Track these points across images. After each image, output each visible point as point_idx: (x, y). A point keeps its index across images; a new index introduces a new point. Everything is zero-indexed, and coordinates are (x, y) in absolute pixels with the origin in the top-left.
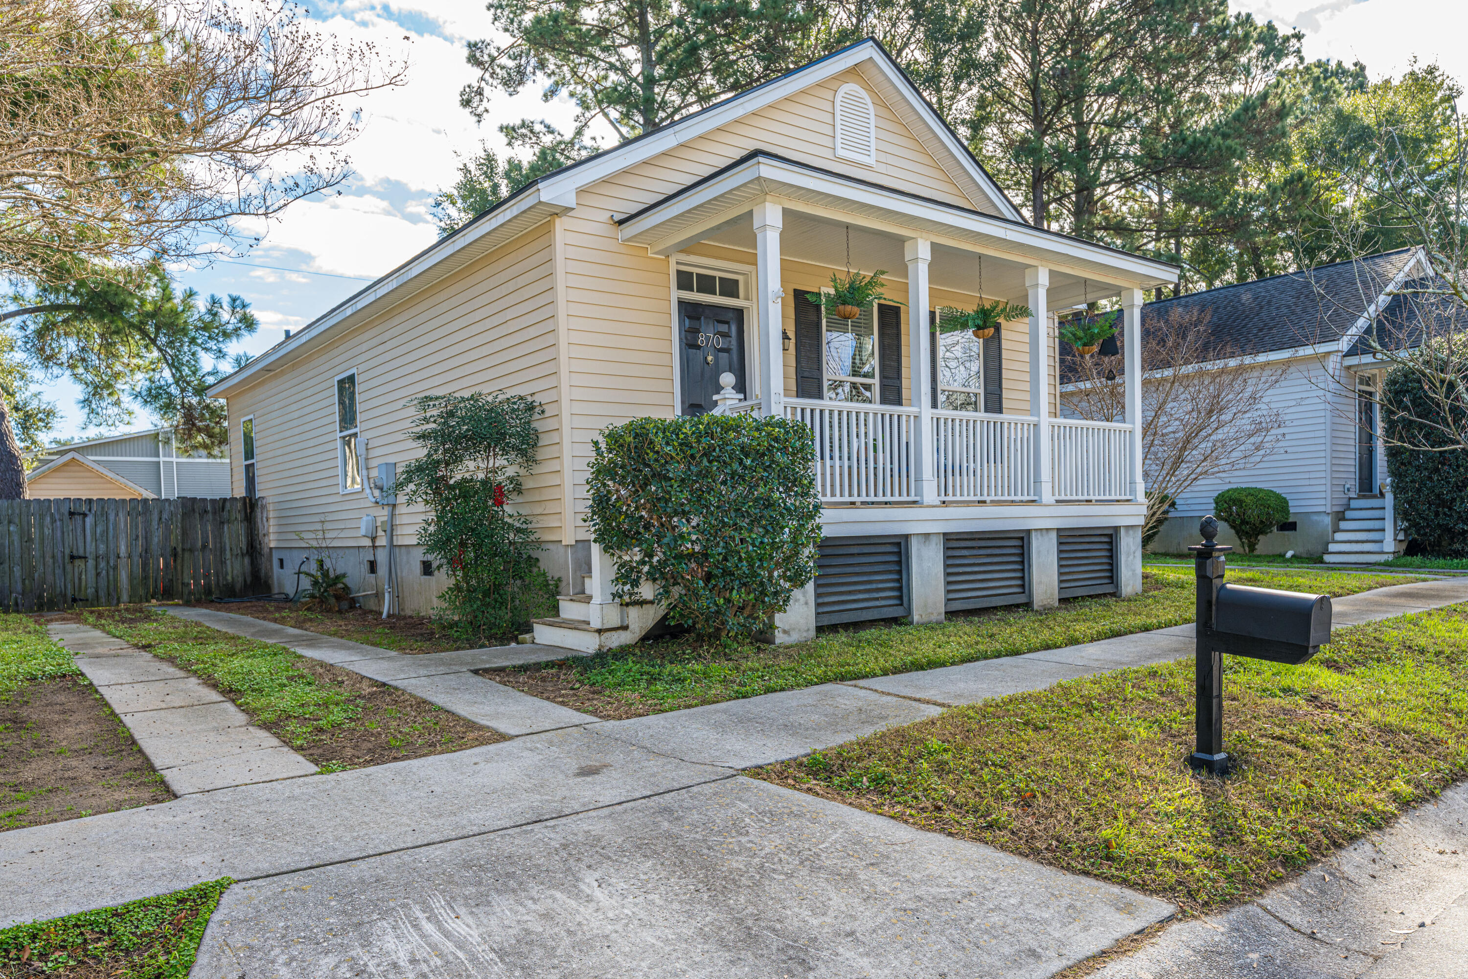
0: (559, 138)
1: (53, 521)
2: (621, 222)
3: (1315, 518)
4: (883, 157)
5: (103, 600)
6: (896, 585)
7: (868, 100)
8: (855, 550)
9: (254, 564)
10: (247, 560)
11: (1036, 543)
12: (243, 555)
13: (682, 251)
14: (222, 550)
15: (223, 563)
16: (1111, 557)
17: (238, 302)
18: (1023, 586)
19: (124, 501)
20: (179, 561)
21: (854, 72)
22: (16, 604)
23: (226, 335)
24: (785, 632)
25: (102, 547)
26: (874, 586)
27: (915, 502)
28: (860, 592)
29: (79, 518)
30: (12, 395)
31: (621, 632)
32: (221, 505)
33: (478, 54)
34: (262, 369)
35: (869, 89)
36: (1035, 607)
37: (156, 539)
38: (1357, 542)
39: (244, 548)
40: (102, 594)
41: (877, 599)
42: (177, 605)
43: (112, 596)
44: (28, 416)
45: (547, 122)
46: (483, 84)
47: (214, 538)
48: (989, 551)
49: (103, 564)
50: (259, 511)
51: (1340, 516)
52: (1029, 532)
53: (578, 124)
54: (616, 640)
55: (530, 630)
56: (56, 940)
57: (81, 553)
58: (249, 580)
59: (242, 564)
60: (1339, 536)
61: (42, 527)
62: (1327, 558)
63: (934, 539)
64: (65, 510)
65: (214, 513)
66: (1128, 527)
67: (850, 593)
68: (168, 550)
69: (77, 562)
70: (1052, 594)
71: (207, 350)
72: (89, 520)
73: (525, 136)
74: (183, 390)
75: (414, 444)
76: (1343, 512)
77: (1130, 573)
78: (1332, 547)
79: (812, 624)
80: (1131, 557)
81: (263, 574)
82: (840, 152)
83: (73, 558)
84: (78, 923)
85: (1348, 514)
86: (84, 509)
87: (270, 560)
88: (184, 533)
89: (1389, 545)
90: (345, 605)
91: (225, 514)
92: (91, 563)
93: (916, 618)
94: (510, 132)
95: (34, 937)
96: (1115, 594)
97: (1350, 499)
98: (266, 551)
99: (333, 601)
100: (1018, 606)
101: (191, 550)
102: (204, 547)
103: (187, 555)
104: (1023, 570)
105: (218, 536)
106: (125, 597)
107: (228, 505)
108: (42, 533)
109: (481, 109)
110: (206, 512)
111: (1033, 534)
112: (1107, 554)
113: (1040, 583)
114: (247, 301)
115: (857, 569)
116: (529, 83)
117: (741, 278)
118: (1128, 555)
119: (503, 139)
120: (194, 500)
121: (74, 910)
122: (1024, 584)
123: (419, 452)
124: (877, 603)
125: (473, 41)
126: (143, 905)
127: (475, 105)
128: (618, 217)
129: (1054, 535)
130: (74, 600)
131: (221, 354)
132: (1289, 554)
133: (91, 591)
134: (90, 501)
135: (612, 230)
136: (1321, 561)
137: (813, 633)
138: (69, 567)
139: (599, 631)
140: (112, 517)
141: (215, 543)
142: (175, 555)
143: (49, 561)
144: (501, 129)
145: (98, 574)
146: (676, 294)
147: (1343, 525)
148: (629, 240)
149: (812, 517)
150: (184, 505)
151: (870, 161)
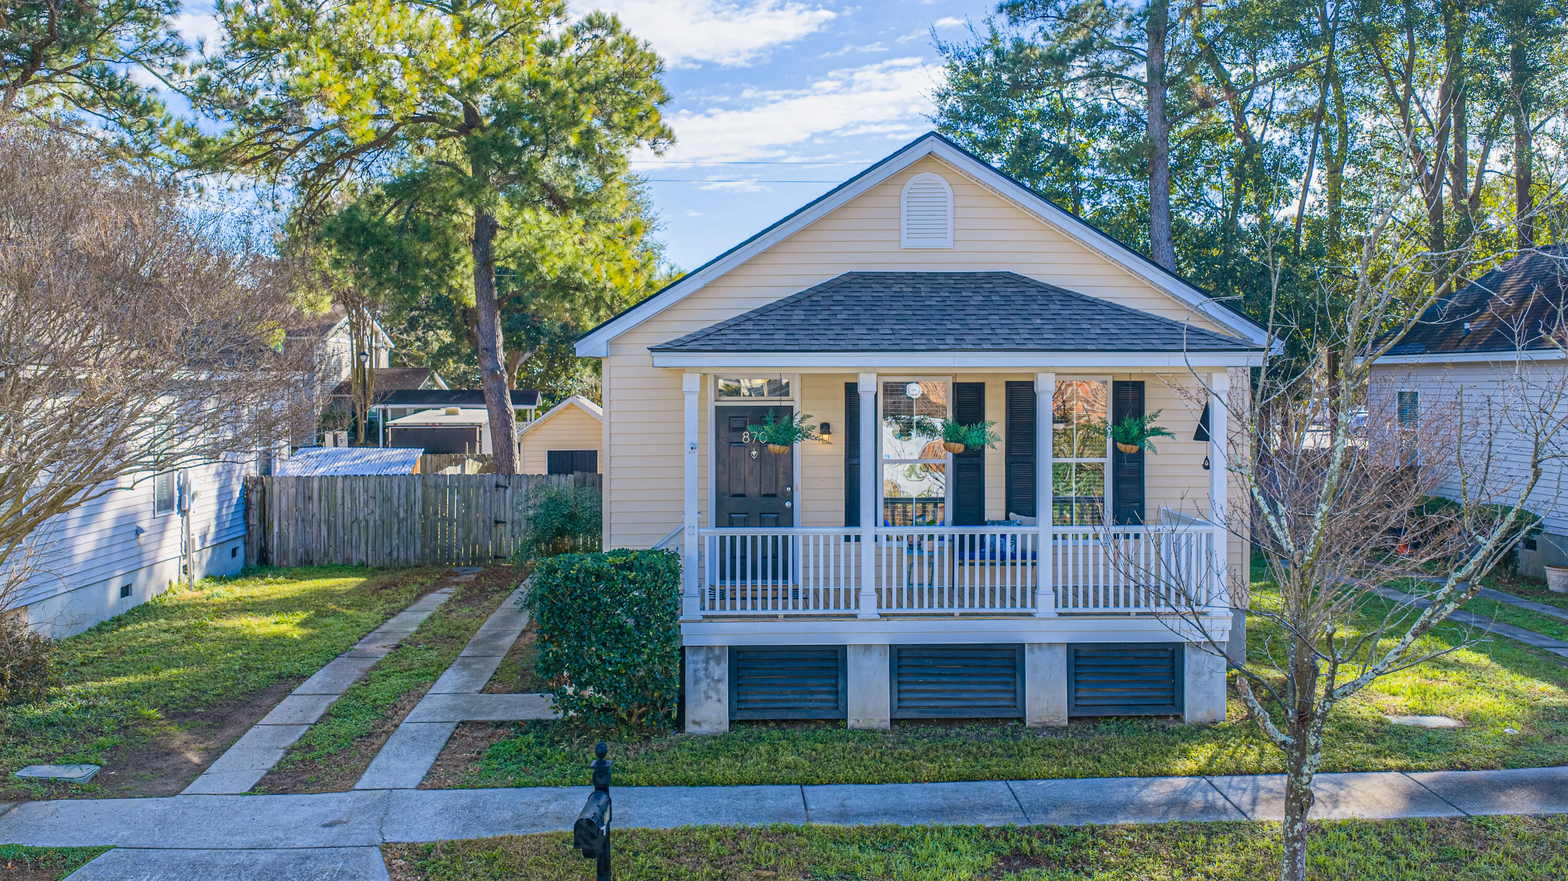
1: (485, 492)
6: (833, 689)
11: (1032, 658)
18: (1013, 699)
24: (696, 723)
27: (855, 615)
29: (501, 490)
36: (1029, 724)
49: (517, 529)
52: (1025, 645)
57: (502, 519)
61: (477, 496)
63: (877, 650)
66: (1198, 645)
69: (500, 526)
70: (1058, 715)
72: (509, 492)
77: (1202, 696)
79: (726, 718)
83: (496, 522)
92: (509, 526)
93: (851, 723)
96: (1177, 717)
104: (1014, 683)
108: (478, 502)
111: (1030, 648)
113: (1038, 700)
122: (1017, 697)
130: (496, 556)
133: (508, 550)
137: (725, 727)
138: (494, 530)
140: (523, 490)
143: (481, 524)
145: (513, 537)
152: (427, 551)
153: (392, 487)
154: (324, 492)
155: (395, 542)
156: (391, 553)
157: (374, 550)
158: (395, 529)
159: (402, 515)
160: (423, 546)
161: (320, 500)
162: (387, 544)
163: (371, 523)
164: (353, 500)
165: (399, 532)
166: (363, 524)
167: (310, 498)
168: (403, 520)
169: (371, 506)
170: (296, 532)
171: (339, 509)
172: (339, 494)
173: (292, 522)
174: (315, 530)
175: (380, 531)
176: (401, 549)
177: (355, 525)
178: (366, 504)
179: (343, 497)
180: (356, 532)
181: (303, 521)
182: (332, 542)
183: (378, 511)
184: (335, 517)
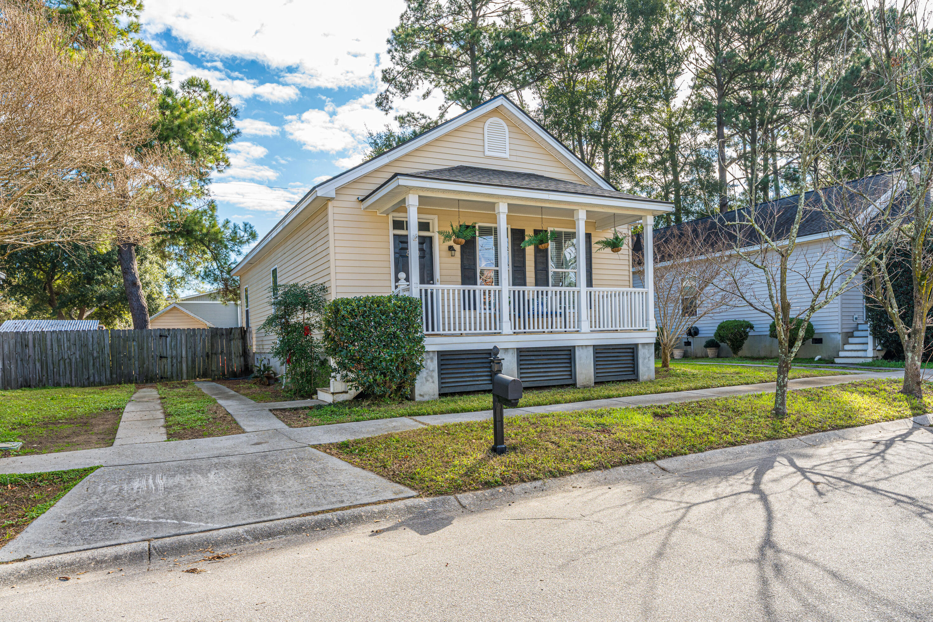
0: (429, 121)
1: (153, 340)
2: (362, 200)
3: (833, 336)
4: (514, 153)
5: (175, 378)
7: (504, 125)
8: (464, 357)
9: (246, 360)
10: (242, 359)
11: (578, 353)
12: (240, 356)
13: (393, 211)
14: (230, 354)
15: (230, 360)
16: (633, 360)
17: (248, 226)
18: (571, 375)
19: (184, 329)
20: (210, 359)
21: (496, 111)
22: (136, 379)
23: (241, 242)
24: (421, 395)
25: (174, 352)
26: (475, 374)
27: (500, 333)
28: (468, 377)
29: (164, 338)
30: (164, 270)
31: (344, 394)
32: (230, 331)
33: (387, 76)
34: (247, 263)
35: (505, 119)
36: (578, 386)
37: (199, 348)
38: (855, 351)
39: (241, 352)
40: (174, 375)
41: (478, 381)
42: (209, 381)
43: (179, 376)
44: (172, 281)
45: (422, 113)
46: (388, 93)
47: (227, 347)
48: (549, 357)
49: (175, 361)
50: (248, 334)
51: (849, 335)
52: (574, 347)
53: (440, 111)
54: (341, 398)
55: (316, 393)
56: (45, 478)
57: (165, 355)
58: (243, 369)
59: (240, 361)
60: (847, 347)
62: (837, 360)
63: (511, 352)
64: (158, 333)
65: (227, 335)
66: (644, 344)
67: (462, 377)
68: (205, 354)
69: (163, 360)
70: (590, 380)
71: (232, 251)
72: (169, 339)
73: (409, 121)
74: (222, 272)
75: (269, 307)
76: (852, 332)
77: (646, 369)
78: (842, 354)
79: (437, 392)
80: (647, 360)
81: (250, 364)
82: (487, 153)
83: (161, 357)
84: (53, 474)
85: (856, 334)
86: (167, 333)
87: (253, 359)
88: (212, 345)
89: (870, 353)
90: (272, 381)
91: (232, 335)
92: (169, 360)
94: (401, 120)
95: (39, 476)
96: (636, 380)
97: (858, 324)
98: (251, 354)
99: (265, 379)
100: (568, 385)
101: (215, 354)
102: (222, 352)
103: (213, 356)
104: (571, 367)
105: (229, 347)
106: (185, 376)
107: (233, 331)
109: (387, 107)
110: (223, 334)
111: (576, 348)
112: (631, 358)
113: (582, 373)
114: (252, 225)
115: (466, 366)
116: (415, 89)
117: (431, 222)
118: (644, 359)
119: (397, 123)
120: (217, 329)
121: (53, 470)
122: (572, 374)
123: (271, 311)
124: (478, 383)
125: (384, 69)
126: (73, 471)
127: (384, 105)
128: (361, 198)
129: (591, 350)
130: (162, 378)
131: (239, 253)
132: (817, 358)
133: (169, 373)
134: (169, 330)
135: (357, 205)
136: (833, 363)
137: (437, 396)
138: (159, 362)
139: (333, 394)
140: (179, 338)
141: (227, 350)
142: (208, 356)
144: (396, 118)
145: (172, 365)
146: (392, 232)
147: (851, 340)
148: (366, 208)
149: (420, 342)
150: (212, 332)
151: (507, 156)
152: (114, 376)
153: (87, 338)
154: (37, 342)
155: (91, 372)
156: (88, 378)
157: (76, 376)
158: (91, 364)
159: (95, 354)
160: (111, 374)
161: (34, 346)
162: (85, 373)
163: (74, 360)
164: (59, 346)
165: (94, 365)
166: (67, 361)
167: (27, 346)
168: (96, 358)
169: (73, 350)
170: (16, 367)
171: (49, 352)
172: (49, 343)
173: (13, 361)
174: (31, 365)
175: (80, 365)
176: (96, 376)
177: (62, 362)
178: (69, 348)
179: (52, 345)
180: (62, 366)
181: (22, 360)
182: (44, 373)
183: (78, 353)
184: (46, 357)
